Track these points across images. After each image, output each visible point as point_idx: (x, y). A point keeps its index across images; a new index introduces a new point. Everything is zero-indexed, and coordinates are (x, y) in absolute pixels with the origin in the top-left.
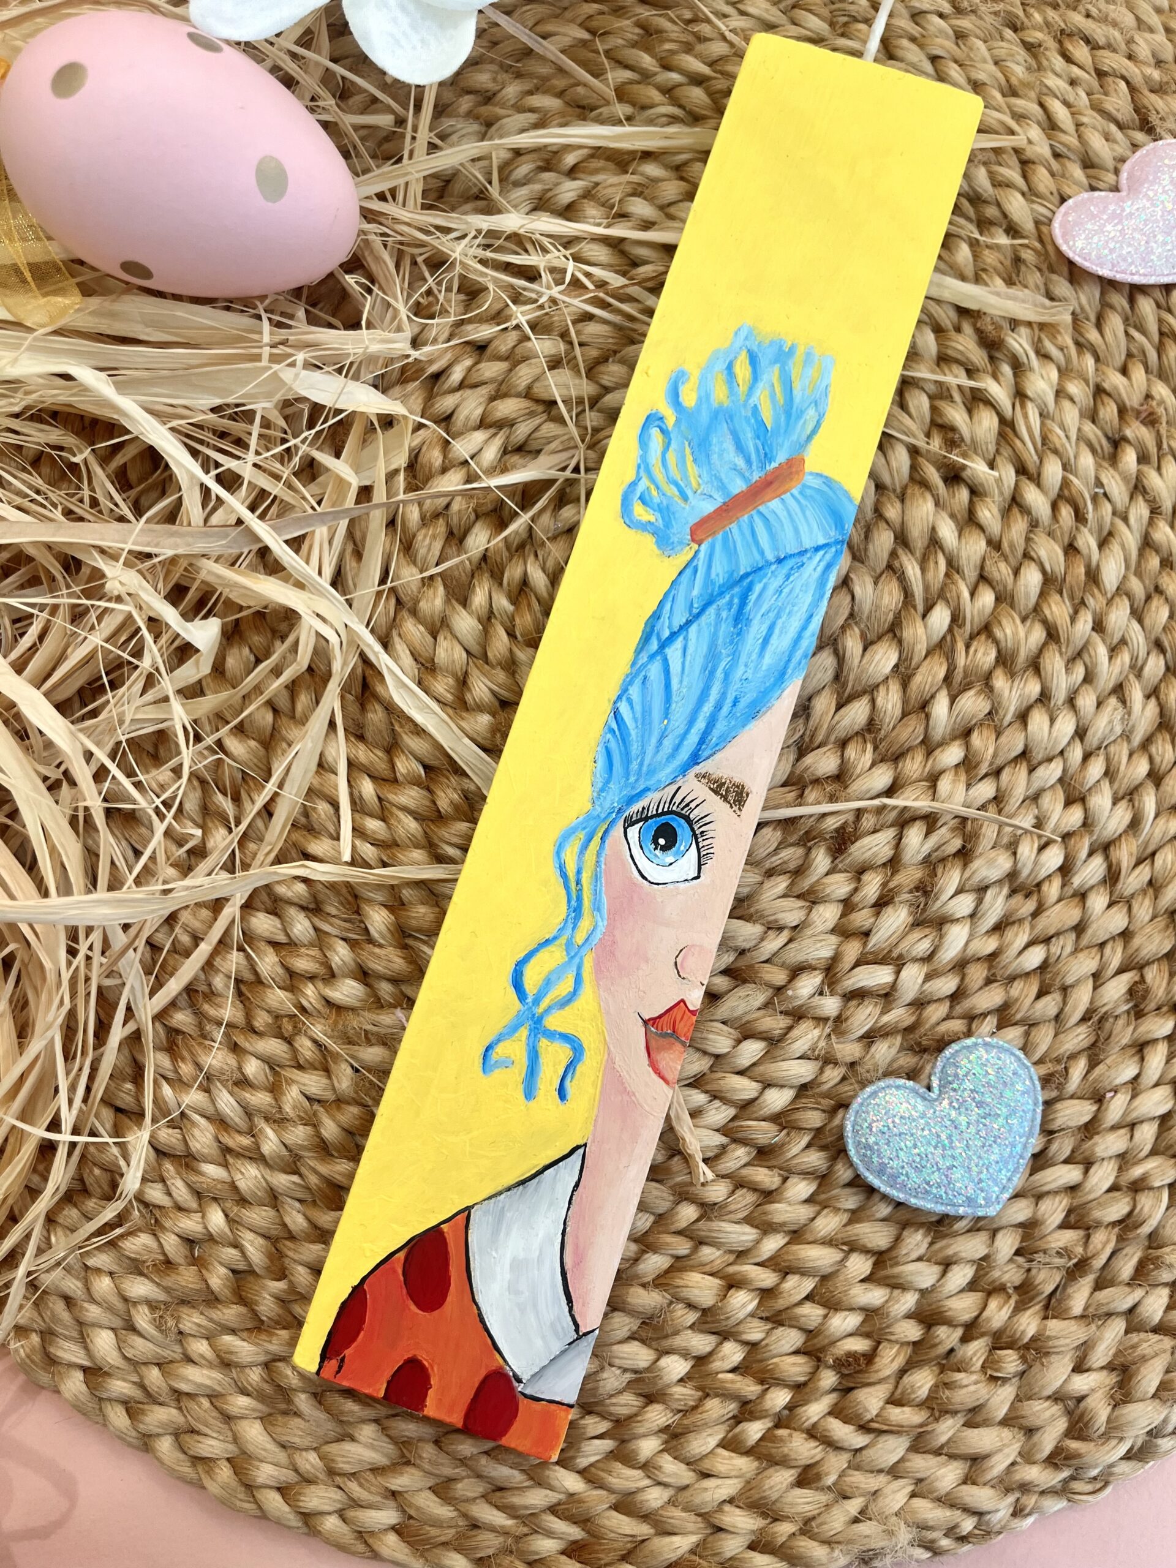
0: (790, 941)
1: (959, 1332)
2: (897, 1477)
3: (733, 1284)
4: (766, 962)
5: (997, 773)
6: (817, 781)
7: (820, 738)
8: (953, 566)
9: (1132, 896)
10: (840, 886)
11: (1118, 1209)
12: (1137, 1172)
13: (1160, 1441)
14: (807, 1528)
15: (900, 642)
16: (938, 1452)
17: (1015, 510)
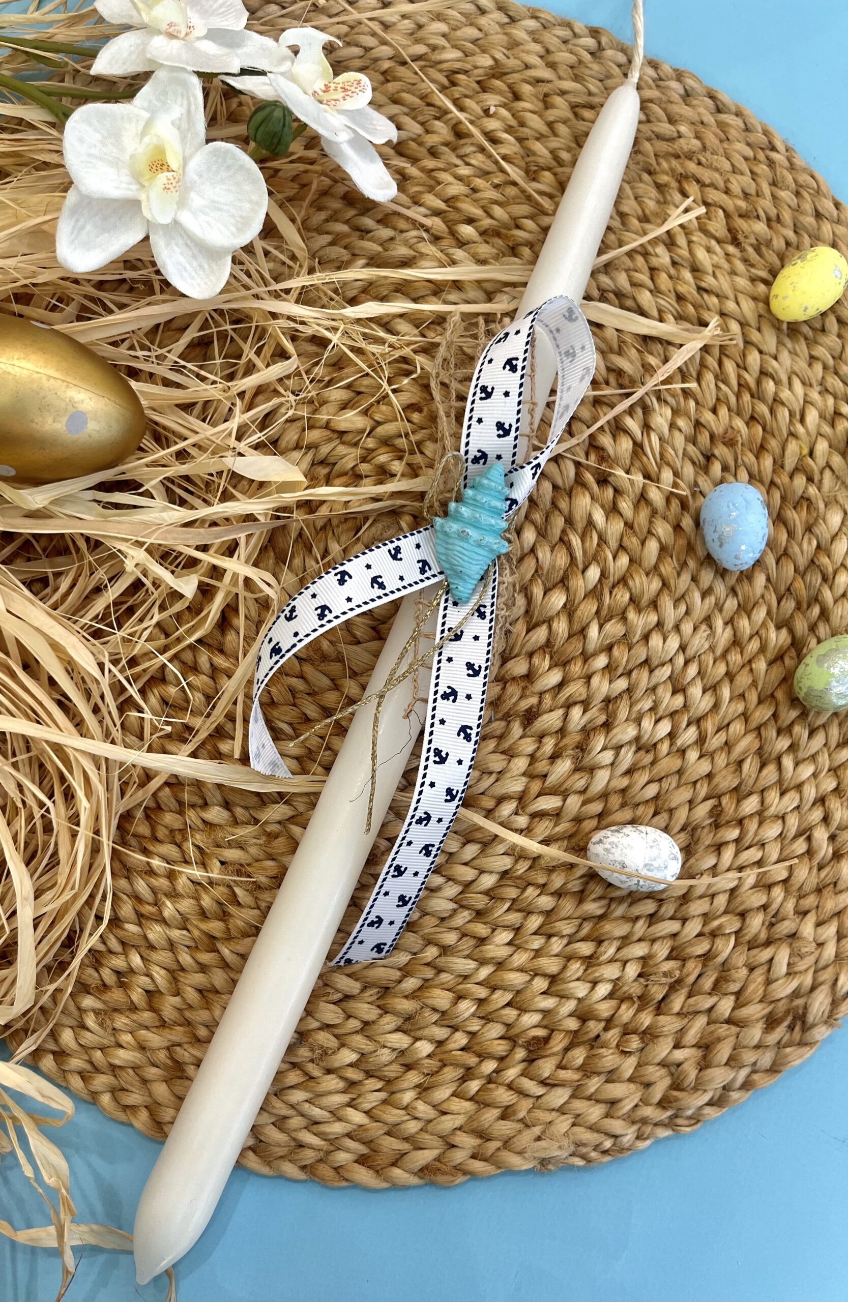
0: (497, 781)
1: (603, 1024)
2: (564, 1114)
3: (460, 997)
4: (482, 794)
5: (629, 673)
6: (514, 679)
7: (516, 651)
8: (602, 539)
9: (714, 752)
10: (528, 746)
11: (702, 947)
12: (715, 923)
13: (732, 1093)
14: (507, 1144)
15: (567, 589)
16: (589, 1098)
17: (643, 503)
